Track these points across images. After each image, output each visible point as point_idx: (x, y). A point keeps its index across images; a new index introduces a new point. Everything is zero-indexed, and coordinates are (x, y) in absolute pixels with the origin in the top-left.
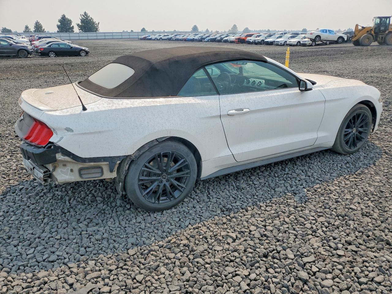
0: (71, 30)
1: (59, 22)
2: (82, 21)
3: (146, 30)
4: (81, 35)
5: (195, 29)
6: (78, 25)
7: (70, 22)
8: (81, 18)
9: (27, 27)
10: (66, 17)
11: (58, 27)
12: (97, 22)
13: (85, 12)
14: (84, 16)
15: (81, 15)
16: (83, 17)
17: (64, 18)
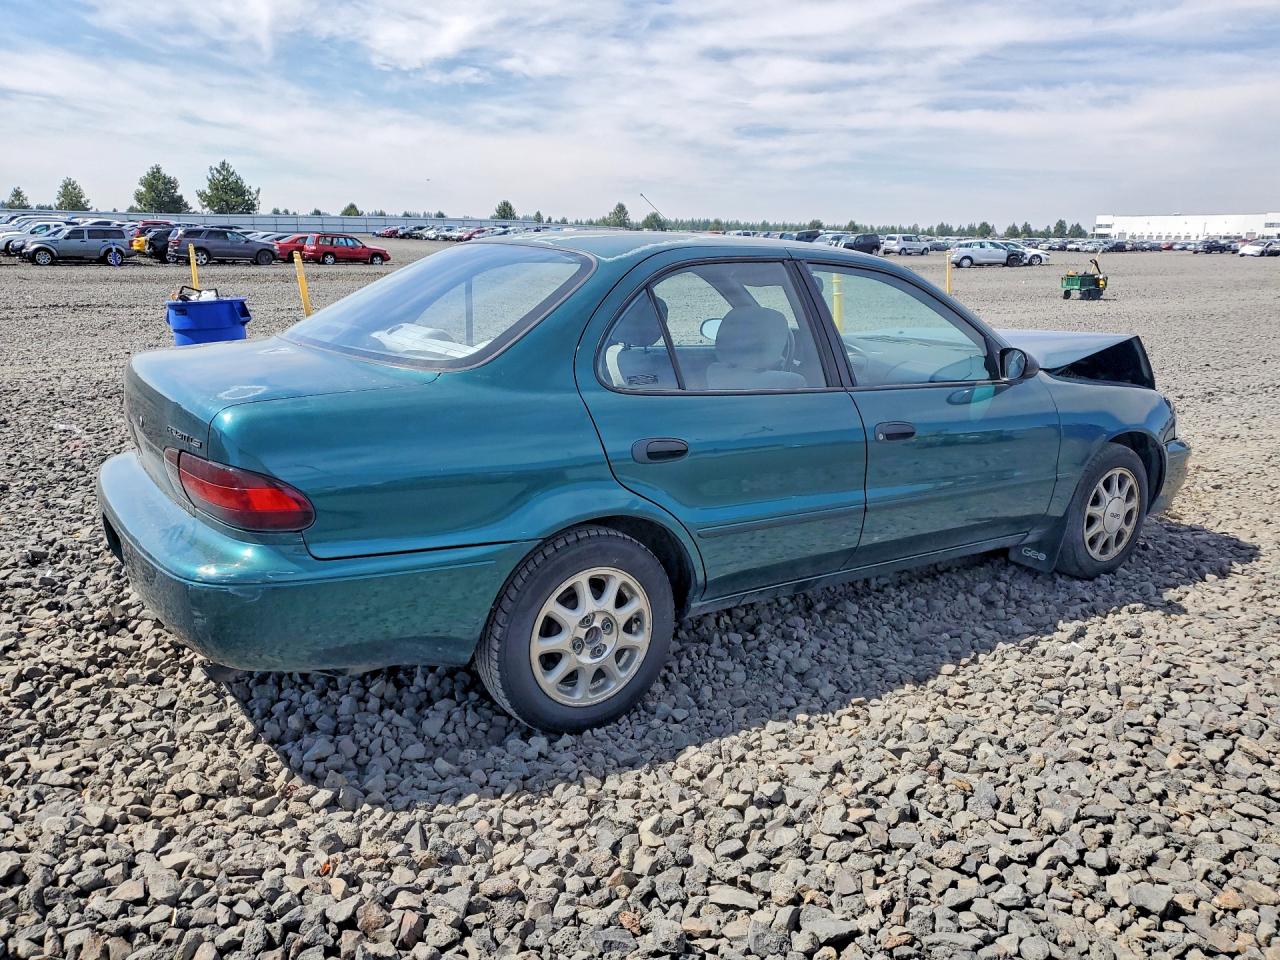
0: (176, 205)
1: (142, 184)
2: (214, 185)
3: (359, 209)
5: (504, 210)
6: (200, 194)
7: (170, 184)
8: (210, 177)
9: (18, 194)
10: (164, 171)
11: (139, 198)
12: (253, 190)
13: (224, 163)
14: (218, 172)
15: (211, 169)
16: (217, 175)
17: (156, 174)
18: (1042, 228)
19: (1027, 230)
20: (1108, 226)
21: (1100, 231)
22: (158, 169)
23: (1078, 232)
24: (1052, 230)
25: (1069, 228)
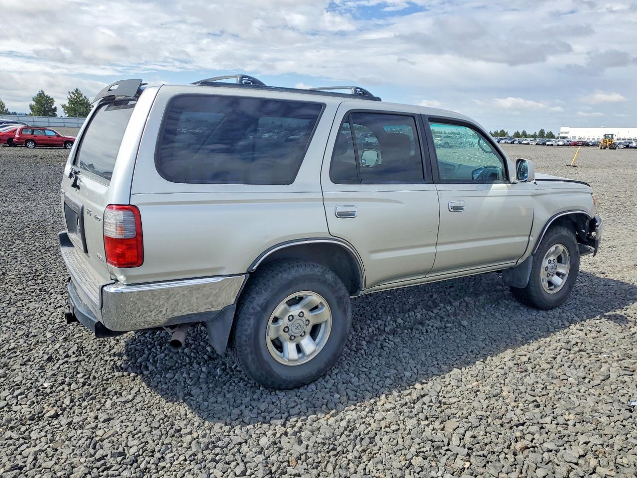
0: (51, 112)
1: (34, 100)
2: (71, 101)
4: (66, 121)
6: (64, 106)
7: (50, 101)
8: (69, 97)
10: (46, 93)
11: (31, 107)
13: (77, 90)
14: (73, 93)
15: (69, 93)
16: (73, 96)
17: (41, 95)
18: (532, 134)
19: (525, 135)
20: (566, 133)
21: (562, 135)
22: (43, 92)
23: (551, 136)
24: (538, 134)
25: (546, 133)
